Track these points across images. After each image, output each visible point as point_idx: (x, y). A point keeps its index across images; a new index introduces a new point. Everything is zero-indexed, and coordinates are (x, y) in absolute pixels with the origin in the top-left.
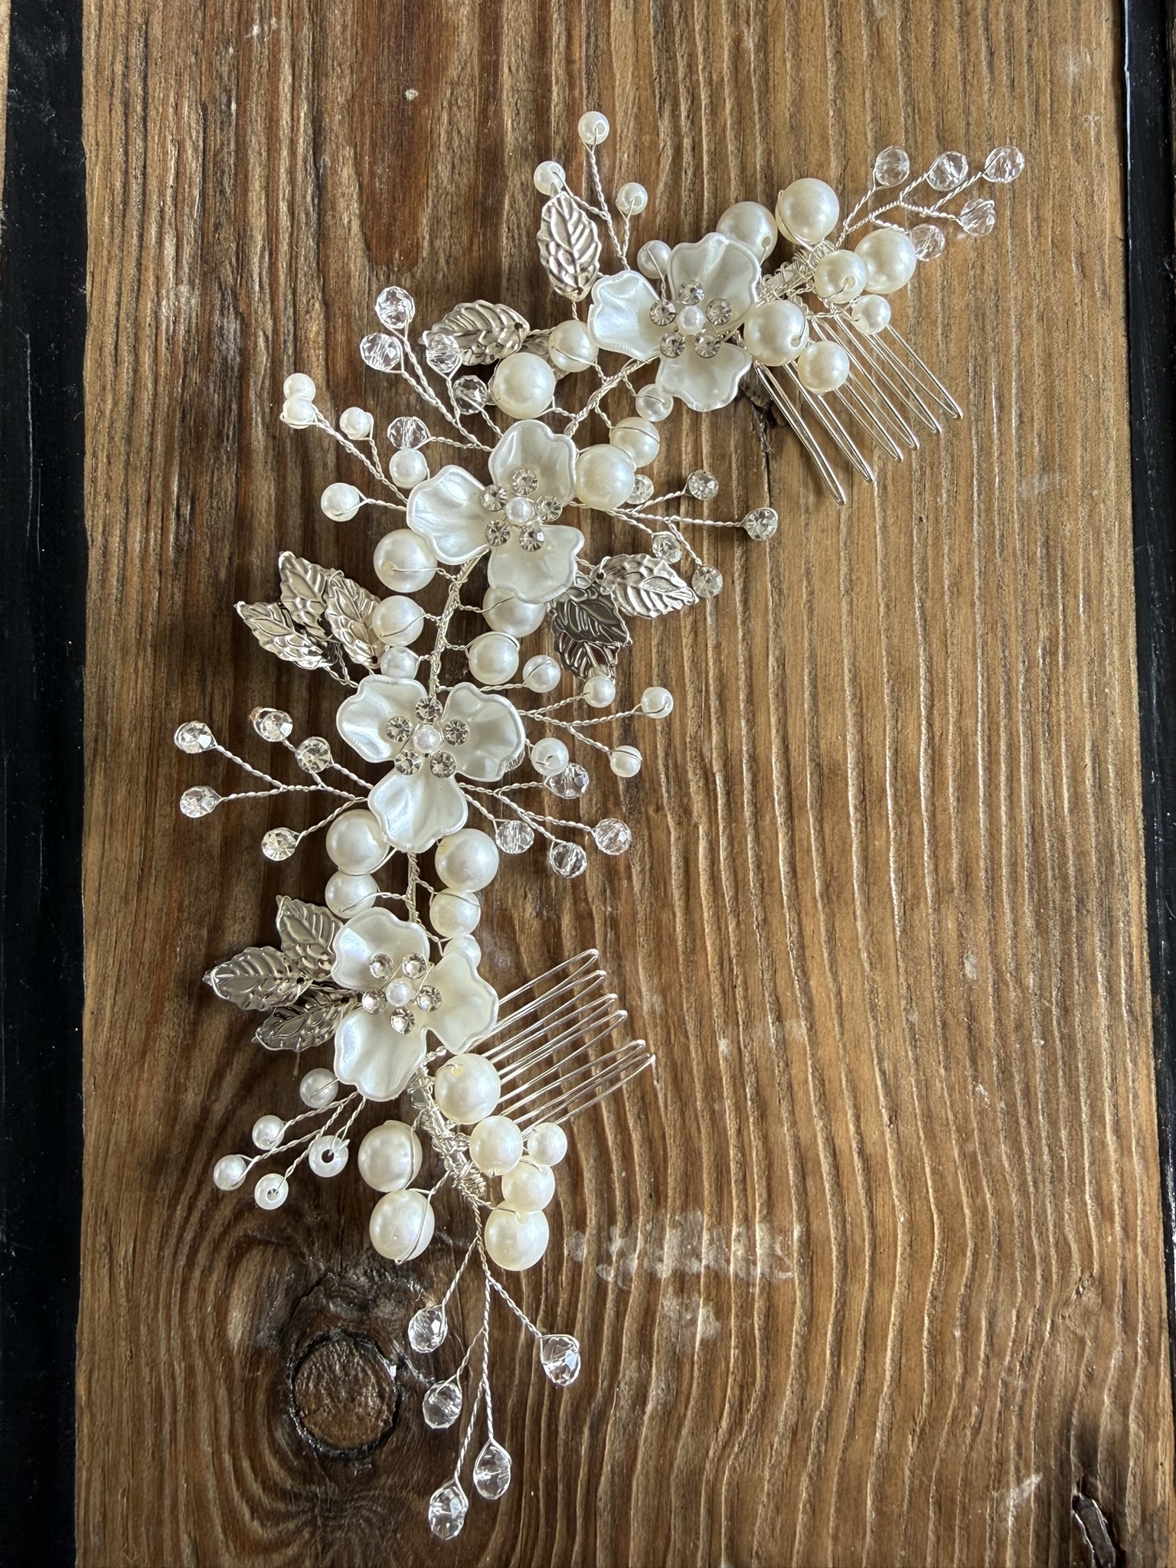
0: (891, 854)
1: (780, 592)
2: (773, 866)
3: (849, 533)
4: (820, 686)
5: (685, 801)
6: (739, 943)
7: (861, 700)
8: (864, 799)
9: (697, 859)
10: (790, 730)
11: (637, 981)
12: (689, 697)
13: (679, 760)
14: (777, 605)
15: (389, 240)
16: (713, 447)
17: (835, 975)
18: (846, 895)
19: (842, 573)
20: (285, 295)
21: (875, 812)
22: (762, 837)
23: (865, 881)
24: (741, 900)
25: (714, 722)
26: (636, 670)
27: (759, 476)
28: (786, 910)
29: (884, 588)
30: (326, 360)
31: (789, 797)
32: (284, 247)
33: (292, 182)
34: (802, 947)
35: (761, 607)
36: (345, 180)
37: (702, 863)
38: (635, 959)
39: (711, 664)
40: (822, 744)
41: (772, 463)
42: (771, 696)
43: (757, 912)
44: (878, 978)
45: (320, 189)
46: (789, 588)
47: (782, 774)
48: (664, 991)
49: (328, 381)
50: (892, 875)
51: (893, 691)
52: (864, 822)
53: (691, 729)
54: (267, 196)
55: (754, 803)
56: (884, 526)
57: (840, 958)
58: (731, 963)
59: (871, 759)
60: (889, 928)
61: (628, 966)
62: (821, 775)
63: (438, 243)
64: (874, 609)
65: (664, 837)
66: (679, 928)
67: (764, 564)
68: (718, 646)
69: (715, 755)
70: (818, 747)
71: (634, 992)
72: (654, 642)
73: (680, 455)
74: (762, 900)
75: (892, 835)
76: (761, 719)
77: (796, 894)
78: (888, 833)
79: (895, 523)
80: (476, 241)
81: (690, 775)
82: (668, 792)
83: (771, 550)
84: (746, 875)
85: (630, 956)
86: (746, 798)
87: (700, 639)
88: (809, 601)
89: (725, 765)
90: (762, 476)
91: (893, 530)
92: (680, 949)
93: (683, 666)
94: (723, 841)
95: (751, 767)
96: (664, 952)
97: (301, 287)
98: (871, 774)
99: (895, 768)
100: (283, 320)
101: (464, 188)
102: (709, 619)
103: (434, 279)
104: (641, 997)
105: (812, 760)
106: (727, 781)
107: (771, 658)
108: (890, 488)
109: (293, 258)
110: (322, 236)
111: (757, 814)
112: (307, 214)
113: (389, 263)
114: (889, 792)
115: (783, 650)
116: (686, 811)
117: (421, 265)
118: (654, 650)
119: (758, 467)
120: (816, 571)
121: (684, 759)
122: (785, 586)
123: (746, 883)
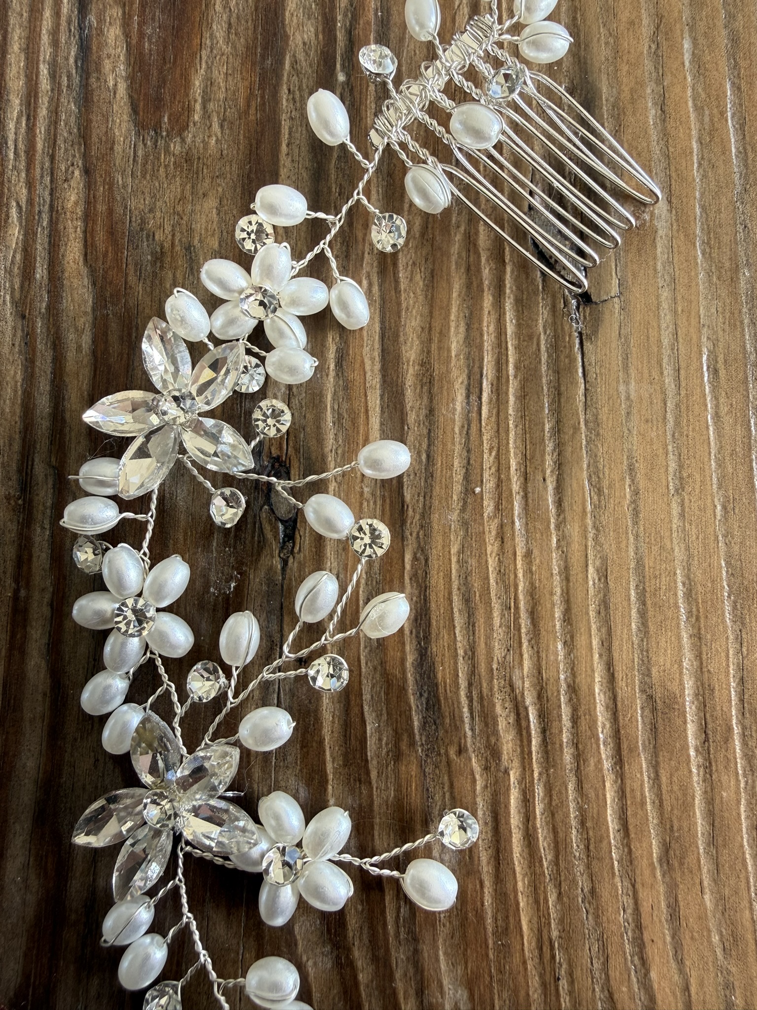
0: (742, 808)
1: (600, 492)
2: (601, 820)
3: (677, 423)
4: (649, 602)
5: (493, 741)
6: (561, 921)
7: (698, 619)
8: (706, 740)
9: (509, 813)
10: (616, 655)
11: (437, 970)
12: (496, 614)
13: (485, 691)
14: (597, 507)
15: (158, 104)
16: (519, 326)
17: (680, 962)
18: (690, 859)
19: (671, 470)
20: (43, 163)
21: (721, 756)
22: (586, 786)
23: (712, 841)
24: (562, 865)
25: (525, 644)
26: (433, 582)
27: (572, 360)
28: (617, 880)
29: (720, 487)
30: (85, 232)
31: (617, 735)
32: (43, 112)
33: (55, 43)
34: (639, 927)
35: (578, 508)
36: (111, 40)
37: (515, 820)
38: (435, 941)
39: (520, 575)
40: (654, 671)
41: (587, 345)
42: (592, 614)
43: (583, 882)
44: (734, 970)
45: (85, 48)
46: (610, 487)
47: (607, 707)
48: (471, 984)
49: (86, 255)
50: (745, 836)
51: (735, 608)
52: (708, 767)
53: (498, 652)
54: (27, 58)
55: (576, 744)
56: (717, 416)
57: (686, 941)
58: (552, 948)
59: (713, 690)
60: (745, 903)
61: (425, 950)
62: (654, 710)
63: (211, 106)
64: (709, 512)
65: (468, 786)
66: (488, 900)
67: (580, 458)
68: (528, 554)
69: (527, 684)
70: (649, 675)
71: (434, 986)
72: (454, 550)
73: (482, 335)
74: (588, 866)
75: (742, 785)
76: (581, 641)
77: (629, 858)
78: (738, 781)
79: (730, 412)
80: (253, 103)
81: (498, 709)
82: (472, 729)
83: (588, 442)
84: (567, 834)
85: (427, 936)
86: (565, 737)
87: (508, 545)
88: (634, 502)
89: (540, 697)
90: (575, 359)
91: (728, 420)
92: (490, 929)
93: (487, 578)
94: (539, 791)
95: (570, 700)
96: (470, 932)
97: (60, 153)
98: (714, 708)
99: (742, 701)
100: (39, 189)
101: (241, 48)
102: (517, 524)
103: (206, 144)
104: (442, 992)
105: (643, 691)
106: (543, 715)
107: (591, 569)
108: (722, 373)
109: (54, 122)
110: (86, 99)
111: (579, 757)
112: (69, 77)
113: (157, 128)
114: (736, 730)
115: (604, 560)
116: (493, 753)
117: (192, 128)
118: (454, 559)
119: (571, 347)
120: (641, 468)
121: (491, 689)
122: (605, 483)
123: (567, 844)
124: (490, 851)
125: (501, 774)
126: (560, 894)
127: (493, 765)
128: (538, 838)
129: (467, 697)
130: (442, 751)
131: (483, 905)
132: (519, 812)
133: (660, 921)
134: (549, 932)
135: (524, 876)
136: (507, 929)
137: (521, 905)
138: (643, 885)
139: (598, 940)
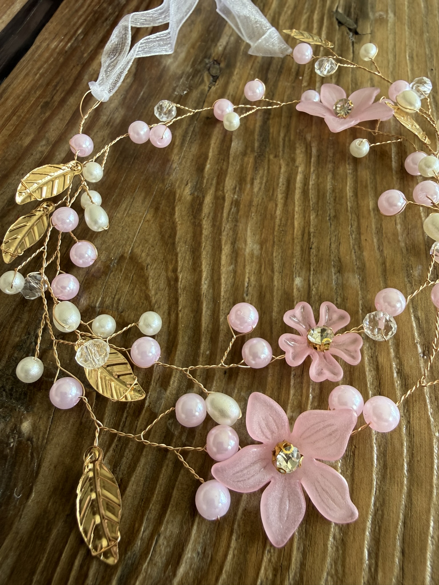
124: (283, 195)
125: (294, 168)
126: (317, 214)
127: (291, 164)
128: (309, 193)
129: (283, 139)
130: (267, 156)
131: (275, 213)
132: (301, 183)
133: (371, 233)
134: (309, 229)
135: (299, 206)
136: (286, 225)
137: (296, 216)
138: (363, 217)
139: (335, 236)
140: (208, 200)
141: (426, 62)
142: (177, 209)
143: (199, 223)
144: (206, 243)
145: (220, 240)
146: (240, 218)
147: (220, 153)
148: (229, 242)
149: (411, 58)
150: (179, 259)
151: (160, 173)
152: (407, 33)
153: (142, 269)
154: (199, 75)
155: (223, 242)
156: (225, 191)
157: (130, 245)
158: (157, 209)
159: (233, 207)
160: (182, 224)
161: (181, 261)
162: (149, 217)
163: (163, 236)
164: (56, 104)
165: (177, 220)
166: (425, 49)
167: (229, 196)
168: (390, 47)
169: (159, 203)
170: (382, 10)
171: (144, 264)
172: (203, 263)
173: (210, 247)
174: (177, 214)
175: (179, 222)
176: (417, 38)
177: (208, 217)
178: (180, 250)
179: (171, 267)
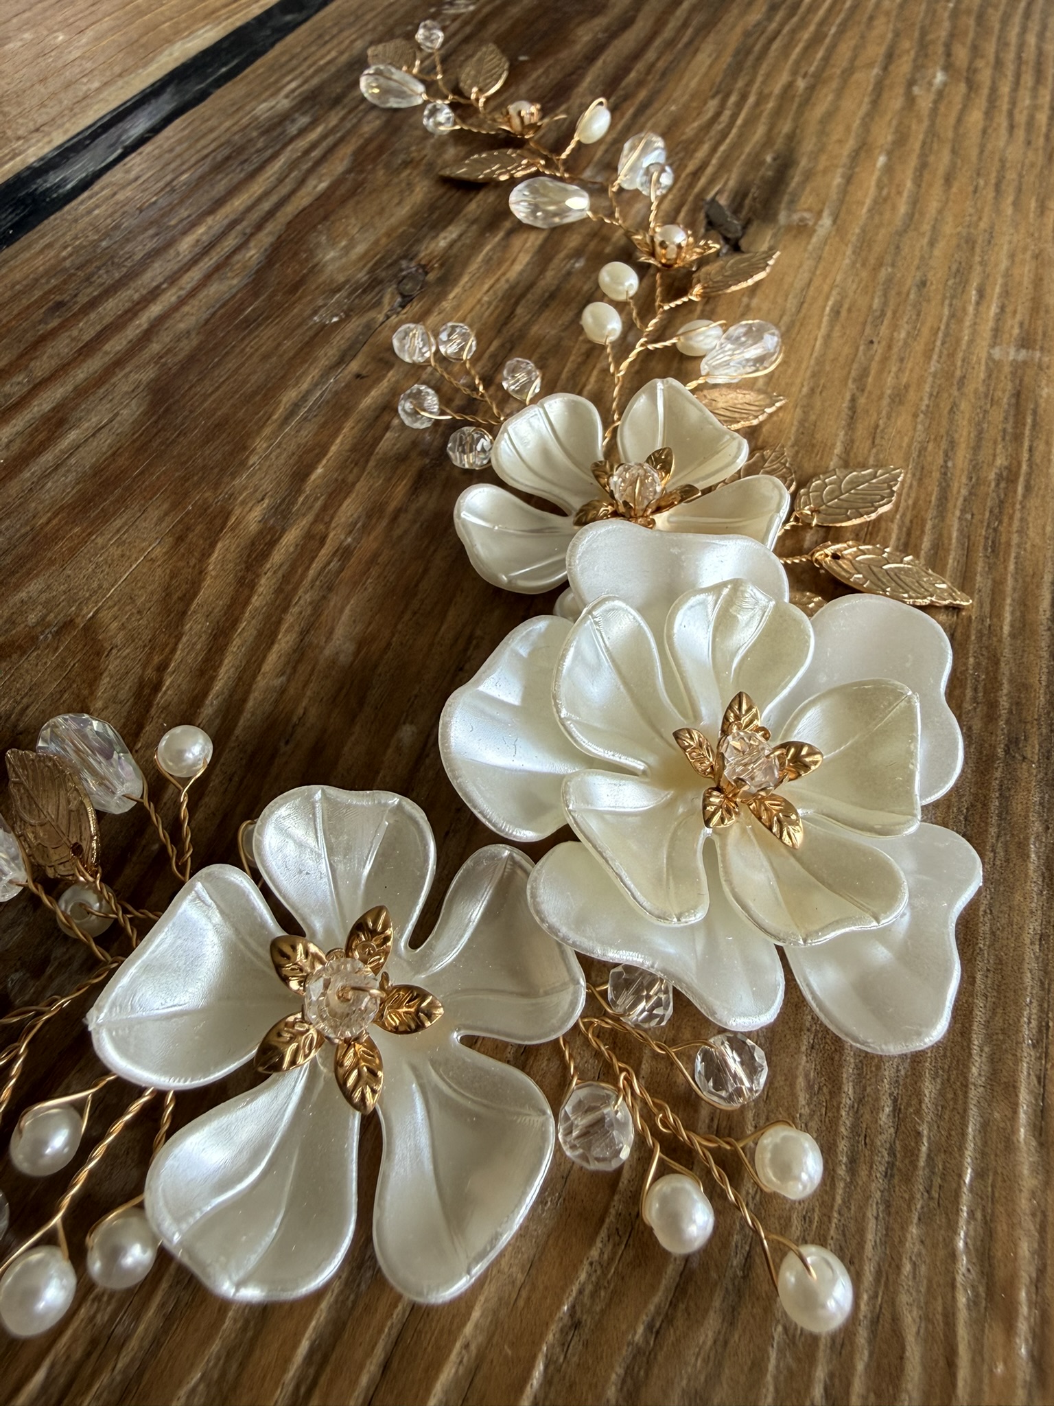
140: (291, 537)
141: (864, 324)
142: (219, 545)
143: (253, 580)
144: (249, 622)
145: (279, 622)
146: (340, 583)
147: (354, 449)
148: (297, 628)
149: (836, 312)
150: (180, 646)
151: (216, 470)
152: (847, 261)
153: (98, 654)
154: (377, 290)
155: (284, 627)
156: (333, 525)
157: (97, 602)
158: (180, 539)
159: (336, 559)
160: (216, 577)
161: (183, 650)
162: (159, 552)
163: (169, 595)
164: (76, 308)
165: (211, 567)
166: (873, 298)
167: (336, 536)
168: (798, 285)
169: (189, 529)
170: (809, 210)
171: (107, 646)
172: (226, 661)
173: (255, 632)
174: (215, 555)
175: (213, 573)
176: (864, 274)
177: (275, 572)
178: (191, 628)
179: (156, 660)
